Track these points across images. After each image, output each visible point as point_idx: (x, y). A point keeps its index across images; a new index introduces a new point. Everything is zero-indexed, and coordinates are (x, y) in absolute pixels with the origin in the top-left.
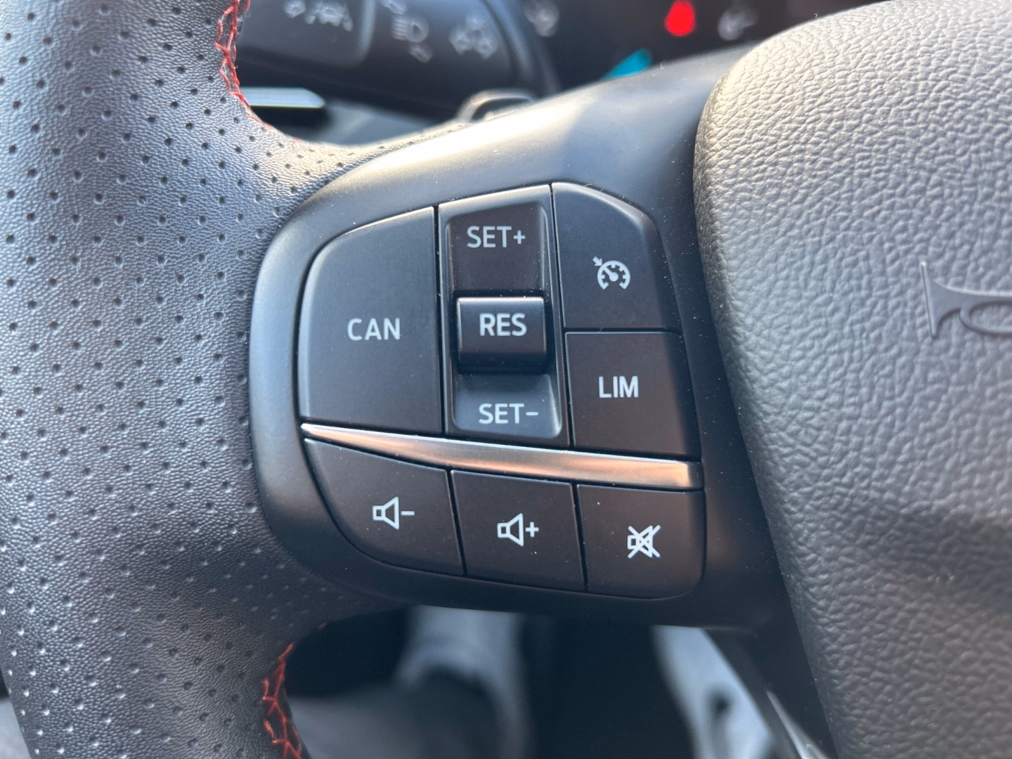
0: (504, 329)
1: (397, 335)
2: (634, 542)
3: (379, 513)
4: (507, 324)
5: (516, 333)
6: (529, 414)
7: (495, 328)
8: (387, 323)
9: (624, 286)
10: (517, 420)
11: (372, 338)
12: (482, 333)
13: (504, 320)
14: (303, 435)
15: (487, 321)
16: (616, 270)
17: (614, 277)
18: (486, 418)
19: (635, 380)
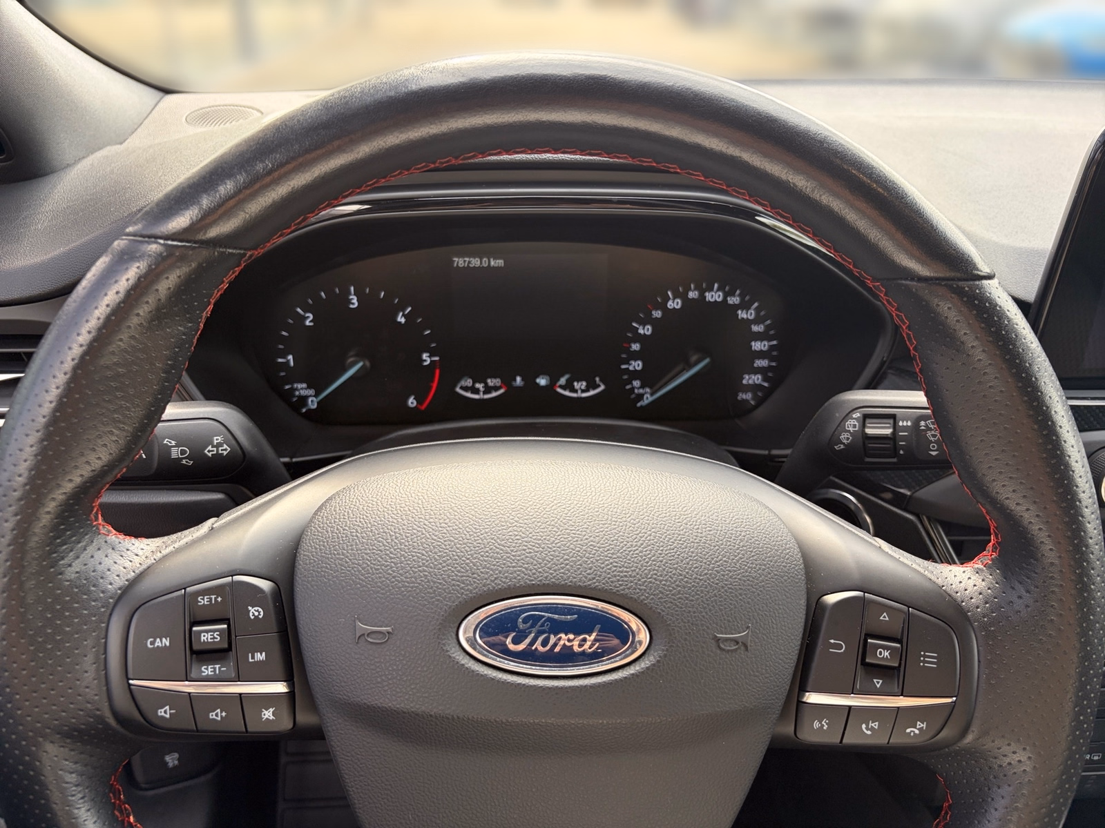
0: (211, 639)
1: (168, 644)
2: (264, 715)
3: (161, 712)
4: (212, 637)
5: (215, 640)
6: (222, 669)
7: (207, 639)
8: (164, 640)
9: (261, 617)
10: (217, 672)
11: (158, 646)
12: (202, 641)
13: (211, 635)
14: (130, 685)
15: (204, 636)
16: (257, 611)
17: (256, 614)
18: (205, 672)
19: (264, 654)
